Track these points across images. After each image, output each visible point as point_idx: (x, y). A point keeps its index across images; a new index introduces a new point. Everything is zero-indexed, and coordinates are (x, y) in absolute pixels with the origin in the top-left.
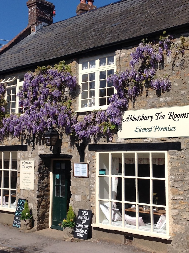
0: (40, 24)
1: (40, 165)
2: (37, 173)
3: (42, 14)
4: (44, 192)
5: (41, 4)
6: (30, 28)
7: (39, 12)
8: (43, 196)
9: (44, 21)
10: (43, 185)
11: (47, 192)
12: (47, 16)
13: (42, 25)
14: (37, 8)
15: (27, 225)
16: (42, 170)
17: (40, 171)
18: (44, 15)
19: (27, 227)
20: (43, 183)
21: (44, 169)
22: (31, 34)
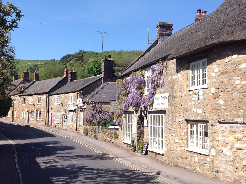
0: (162, 37)
1: (138, 121)
2: (137, 125)
3: (163, 32)
4: (140, 135)
5: (163, 25)
6: (157, 41)
7: (161, 31)
8: (141, 136)
9: (165, 35)
10: (140, 131)
11: (143, 135)
12: (167, 32)
13: (163, 38)
14: (160, 29)
15: (132, 149)
16: (140, 123)
17: (138, 124)
18: (165, 31)
19: (132, 151)
20: (140, 130)
21: (141, 123)
22: (158, 44)
